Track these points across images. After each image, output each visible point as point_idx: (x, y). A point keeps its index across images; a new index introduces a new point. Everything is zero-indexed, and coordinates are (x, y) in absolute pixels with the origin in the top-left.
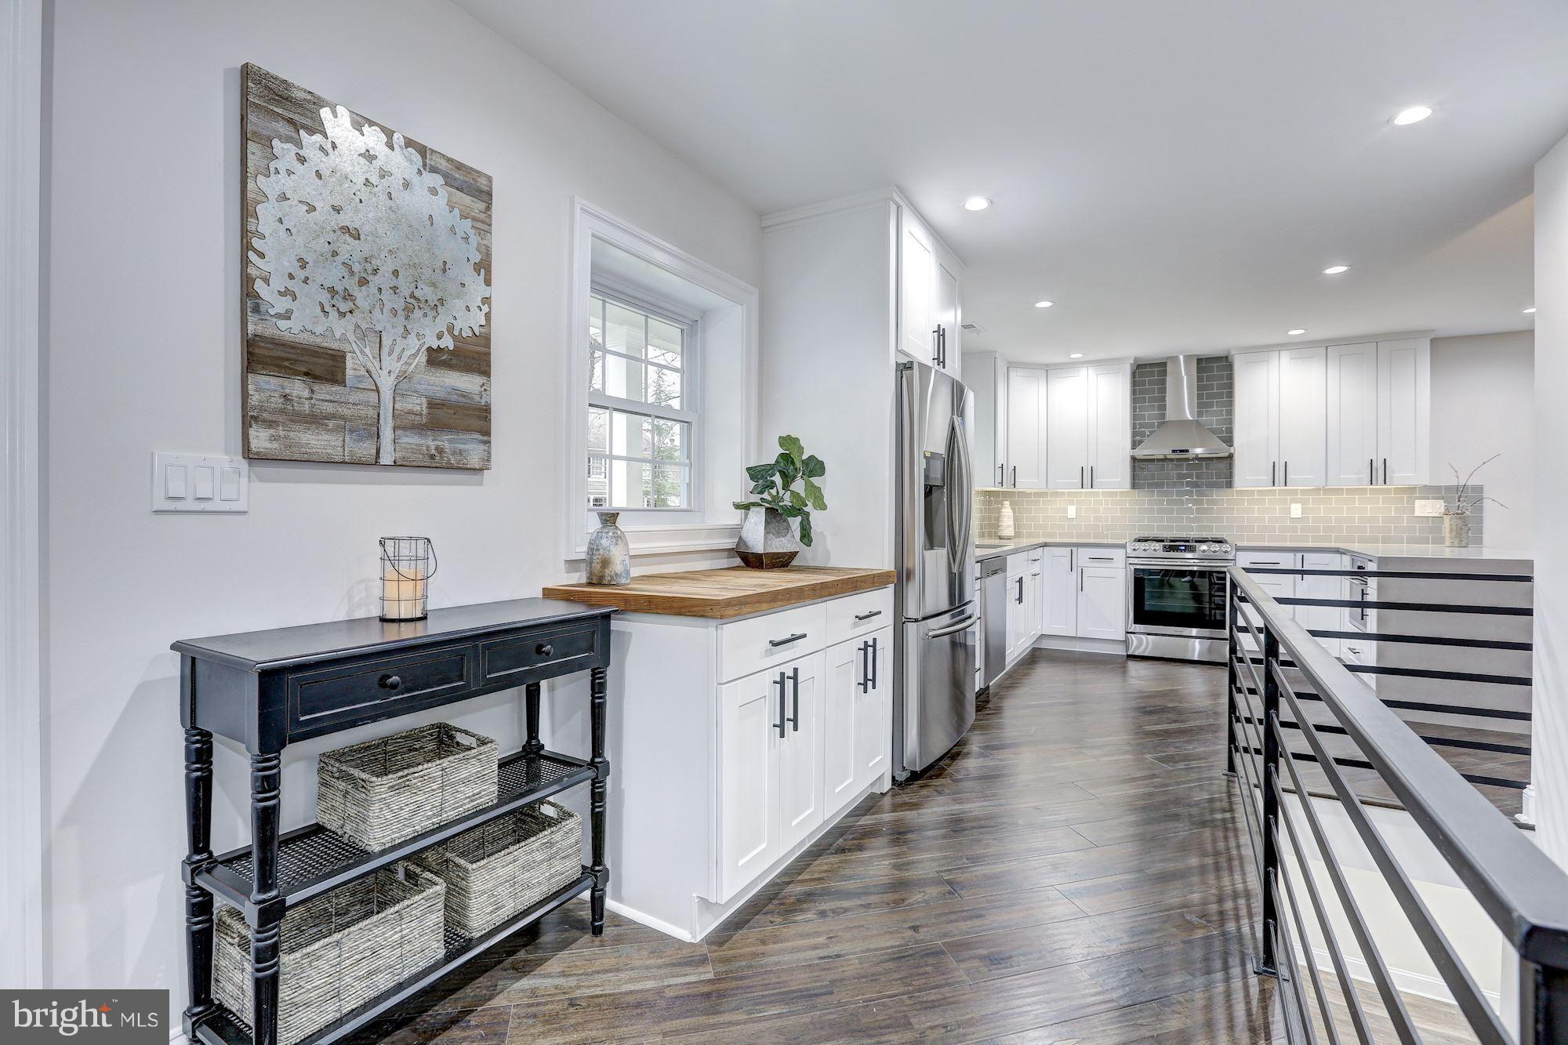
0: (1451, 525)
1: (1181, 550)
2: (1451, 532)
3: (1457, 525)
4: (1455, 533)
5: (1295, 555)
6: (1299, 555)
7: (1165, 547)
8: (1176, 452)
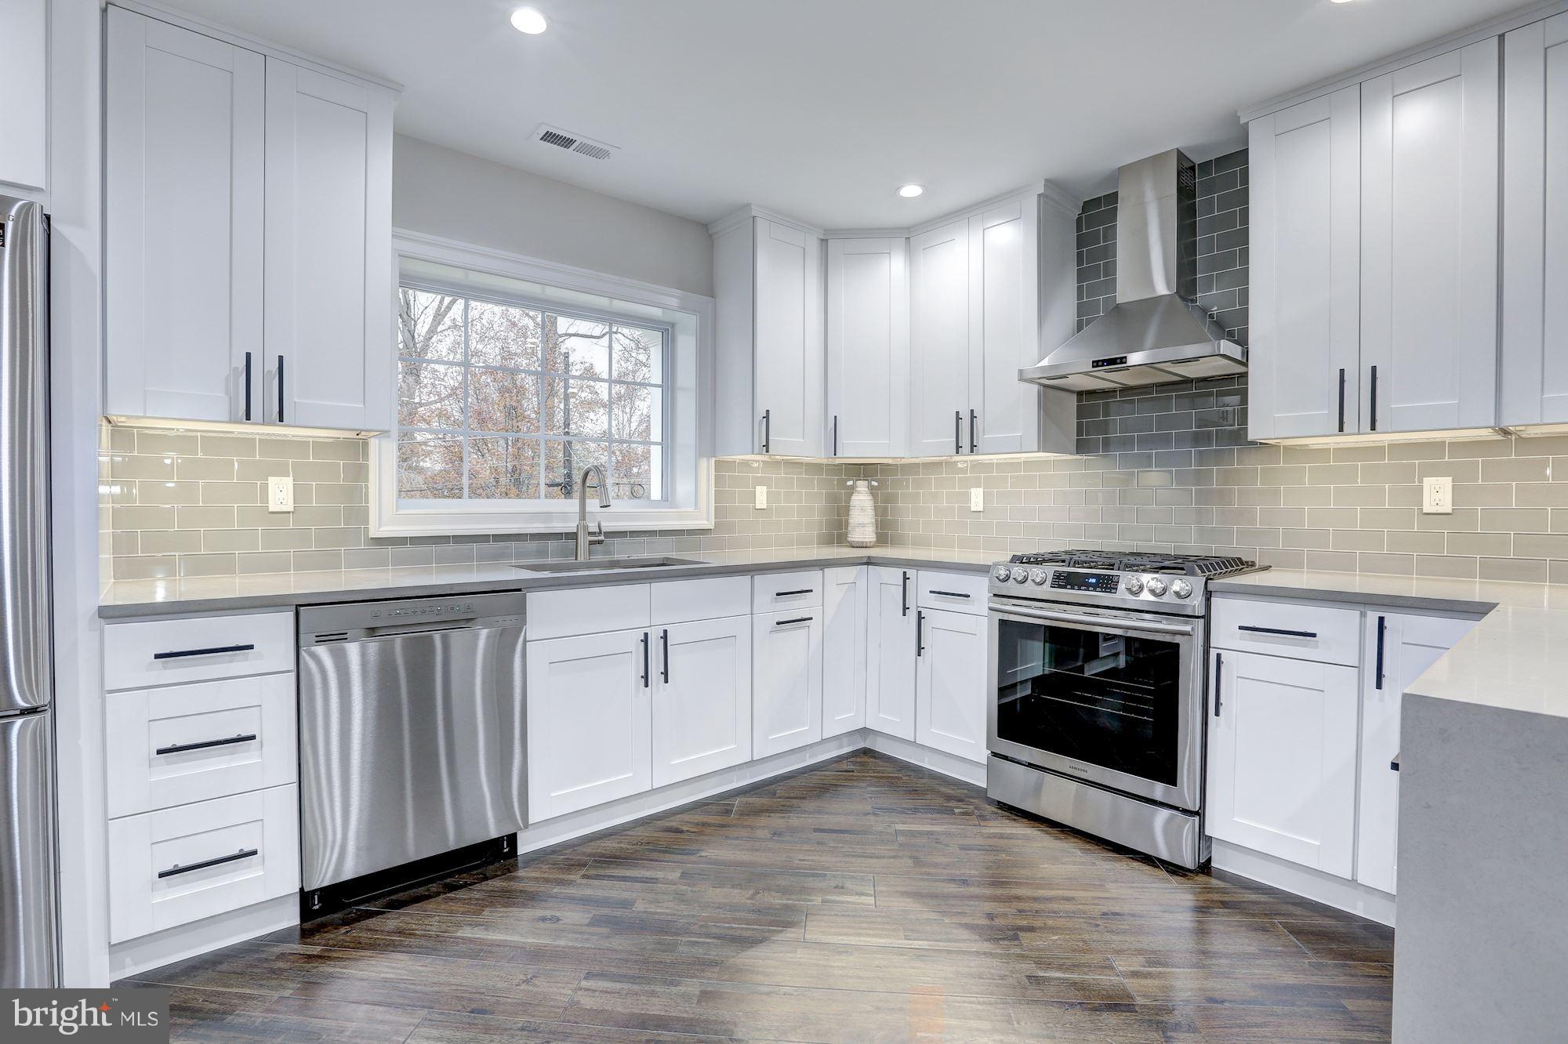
1: (1089, 587)
5: (1363, 615)
6: (1372, 617)
7: (1055, 576)
8: (1100, 363)
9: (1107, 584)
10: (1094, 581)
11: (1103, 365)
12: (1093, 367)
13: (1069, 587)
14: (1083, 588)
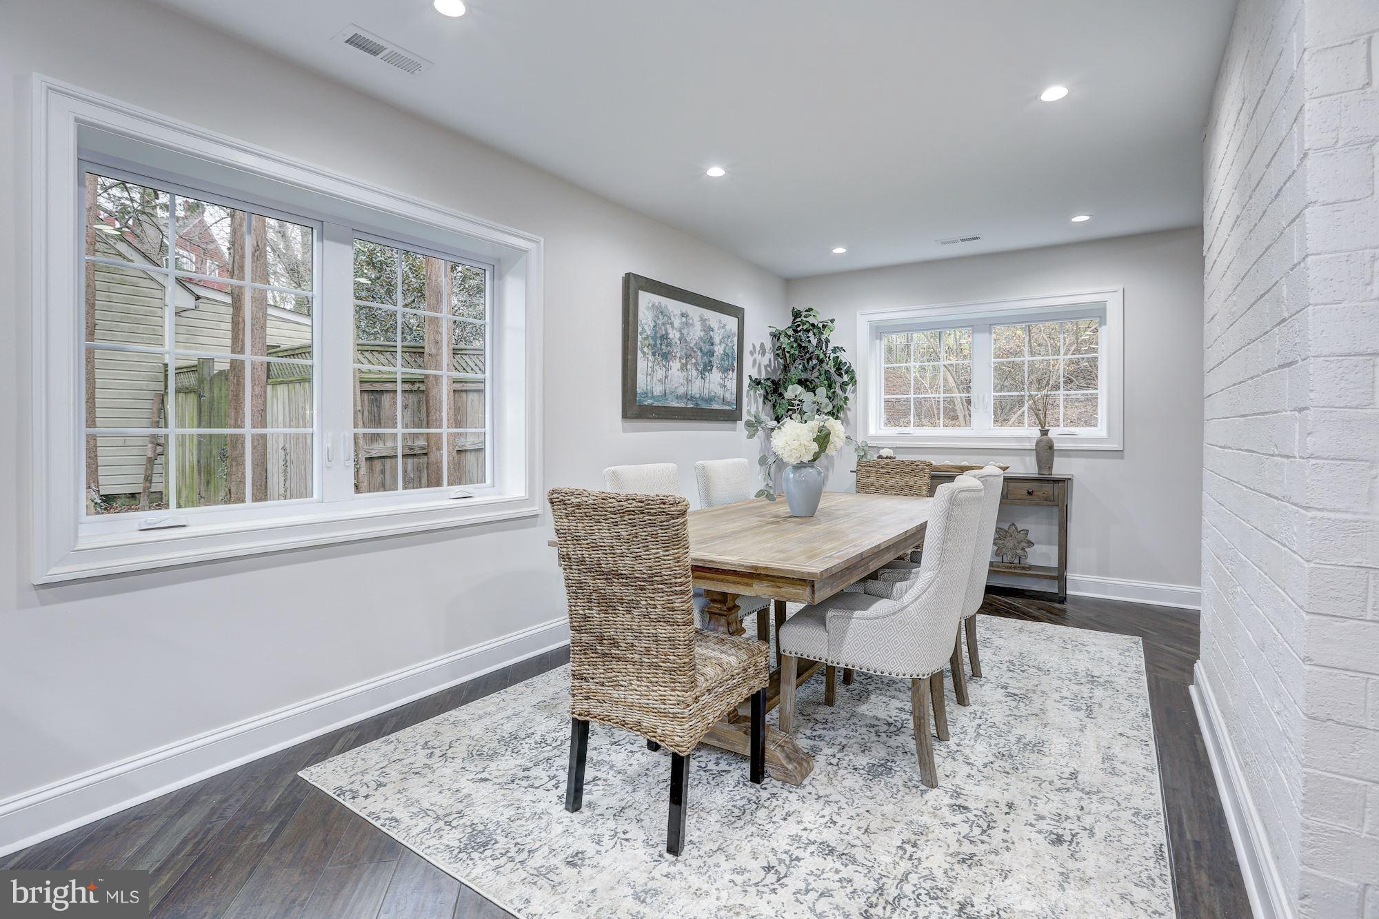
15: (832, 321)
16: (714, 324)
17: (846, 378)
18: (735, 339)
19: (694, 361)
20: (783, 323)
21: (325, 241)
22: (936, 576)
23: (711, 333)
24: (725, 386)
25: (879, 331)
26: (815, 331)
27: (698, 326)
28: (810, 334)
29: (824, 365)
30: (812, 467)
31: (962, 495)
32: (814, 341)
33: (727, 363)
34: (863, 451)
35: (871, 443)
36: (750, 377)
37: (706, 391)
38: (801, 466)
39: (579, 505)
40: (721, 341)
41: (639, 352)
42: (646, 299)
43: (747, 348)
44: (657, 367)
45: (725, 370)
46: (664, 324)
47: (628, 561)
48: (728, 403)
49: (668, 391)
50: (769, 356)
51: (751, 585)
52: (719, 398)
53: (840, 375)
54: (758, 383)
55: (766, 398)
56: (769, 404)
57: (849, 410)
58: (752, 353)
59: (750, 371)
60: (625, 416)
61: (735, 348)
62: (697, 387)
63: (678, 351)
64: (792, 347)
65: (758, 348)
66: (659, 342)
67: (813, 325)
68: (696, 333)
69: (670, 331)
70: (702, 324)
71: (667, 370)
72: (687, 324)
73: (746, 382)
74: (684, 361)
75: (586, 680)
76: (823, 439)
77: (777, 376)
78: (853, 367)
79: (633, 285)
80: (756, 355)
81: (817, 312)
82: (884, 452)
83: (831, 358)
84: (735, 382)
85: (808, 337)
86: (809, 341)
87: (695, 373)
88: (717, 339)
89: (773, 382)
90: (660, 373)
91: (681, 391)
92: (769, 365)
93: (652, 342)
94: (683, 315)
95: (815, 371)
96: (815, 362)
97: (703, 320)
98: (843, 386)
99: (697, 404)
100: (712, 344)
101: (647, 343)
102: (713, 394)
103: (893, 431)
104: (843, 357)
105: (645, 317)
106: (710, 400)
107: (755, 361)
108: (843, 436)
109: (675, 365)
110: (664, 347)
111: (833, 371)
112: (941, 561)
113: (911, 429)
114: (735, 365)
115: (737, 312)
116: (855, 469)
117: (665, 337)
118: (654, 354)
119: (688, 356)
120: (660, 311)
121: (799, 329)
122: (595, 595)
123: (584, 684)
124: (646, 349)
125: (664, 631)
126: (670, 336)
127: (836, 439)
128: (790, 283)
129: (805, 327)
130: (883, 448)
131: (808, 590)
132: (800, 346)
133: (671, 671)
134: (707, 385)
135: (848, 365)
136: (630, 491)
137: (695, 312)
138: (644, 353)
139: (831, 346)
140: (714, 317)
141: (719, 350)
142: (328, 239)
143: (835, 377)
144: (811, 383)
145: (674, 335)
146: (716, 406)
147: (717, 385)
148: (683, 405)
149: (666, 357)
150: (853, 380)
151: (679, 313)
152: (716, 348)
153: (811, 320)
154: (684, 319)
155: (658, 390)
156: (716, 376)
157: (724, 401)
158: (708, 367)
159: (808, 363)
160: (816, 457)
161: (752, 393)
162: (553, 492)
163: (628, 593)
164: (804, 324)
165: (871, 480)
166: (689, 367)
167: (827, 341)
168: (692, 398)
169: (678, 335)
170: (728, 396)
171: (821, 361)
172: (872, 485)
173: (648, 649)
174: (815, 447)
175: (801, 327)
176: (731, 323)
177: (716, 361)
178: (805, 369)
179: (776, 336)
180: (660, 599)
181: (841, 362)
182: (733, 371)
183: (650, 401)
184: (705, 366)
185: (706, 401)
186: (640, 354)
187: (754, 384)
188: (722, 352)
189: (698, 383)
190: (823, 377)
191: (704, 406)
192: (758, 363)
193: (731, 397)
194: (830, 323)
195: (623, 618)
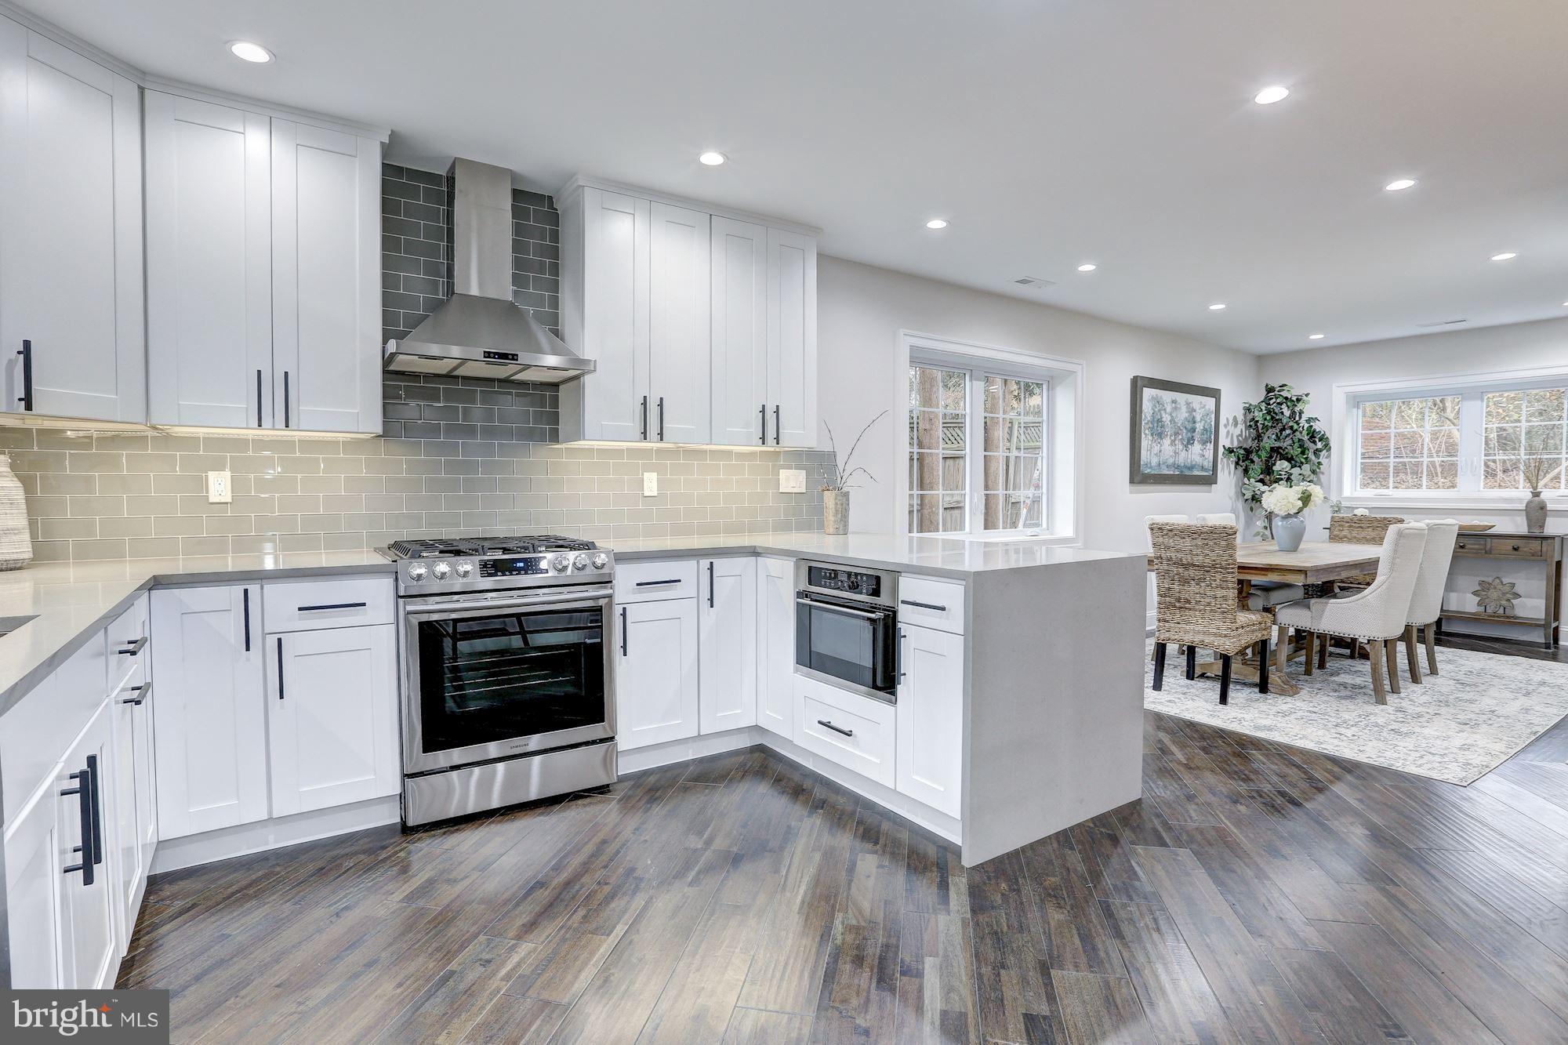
0: (837, 504)
1: (519, 571)
2: (836, 515)
3: (842, 505)
4: (839, 516)
5: (698, 562)
6: (705, 563)
7: (484, 565)
8: (492, 355)
9: (530, 566)
10: (522, 565)
11: (494, 358)
12: (485, 357)
13: (499, 574)
14: (514, 573)
15: (1307, 395)
16: (1196, 406)
17: (1319, 445)
18: (1213, 416)
19: (1180, 437)
20: (1256, 397)
21: (974, 382)
22: (1388, 578)
23: (1194, 413)
24: (1204, 456)
25: (1356, 401)
26: (1289, 404)
27: (1184, 409)
28: (1284, 406)
29: (1297, 433)
30: (1297, 518)
31: (1407, 531)
32: (1287, 413)
33: (1206, 436)
34: (1337, 509)
35: (1344, 504)
36: (1224, 446)
37: (1189, 461)
38: (1288, 516)
39: (1171, 530)
40: (1201, 420)
41: (1143, 434)
42: (1148, 393)
43: (1223, 421)
44: (1154, 445)
45: (1204, 443)
46: (1159, 411)
47: (1201, 558)
48: (1206, 470)
49: (1161, 462)
50: (1241, 426)
51: (1267, 575)
52: (1198, 465)
53: (1314, 442)
54: (1231, 451)
55: (1237, 463)
56: (1240, 469)
57: (1323, 473)
58: (1226, 426)
59: (1224, 441)
60: (1132, 481)
61: (1213, 423)
62: (1183, 458)
63: (1169, 430)
64: (1265, 419)
65: (1231, 421)
66: (1156, 425)
67: (1286, 398)
68: (1183, 414)
69: (1164, 415)
70: (1187, 407)
71: (1161, 445)
72: (1176, 408)
73: (1221, 450)
74: (1173, 438)
75: (1168, 621)
76: (1306, 499)
77: (1249, 444)
78: (1327, 435)
79: (1138, 384)
80: (1229, 428)
81: (1291, 387)
82: (1359, 512)
83: (1305, 428)
84: (1212, 452)
85: (1281, 409)
86: (1282, 413)
87: (1181, 447)
88: (1198, 419)
89: (1245, 449)
90: (1156, 449)
91: (1171, 461)
92: (1241, 435)
93: (1151, 426)
94: (1173, 402)
95: (1287, 439)
96: (1288, 431)
97: (1188, 404)
98: (1317, 452)
99: (1182, 472)
100: (1195, 422)
101: (1148, 426)
102: (1194, 463)
103: (1370, 492)
104: (1317, 426)
105: (1147, 407)
106: (1191, 468)
107: (1228, 432)
108: (1322, 497)
109: (1167, 442)
110: (1159, 429)
111: (1306, 438)
112: (1392, 570)
113: (1390, 492)
114: (1213, 437)
115: (1215, 393)
116: (1329, 527)
117: (1160, 421)
118: (1152, 435)
119: (1176, 434)
120: (1157, 401)
121: (1271, 402)
122: (1176, 577)
123: (1167, 624)
124: (1147, 432)
125: (1219, 593)
126: (1164, 419)
127: (1316, 499)
128: (1262, 360)
129: (1278, 401)
130: (1357, 508)
131: (1303, 576)
132: (1273, 418)
133: (1224, 612)
134: (1190, 456)
135: (1323, 433)
136: (1210, 524)
137: (1182, 398)
138: (1146, 434)
139: (1304, 417)
140: (1196, 400)
141: (1199, 426)
142: (975, 380)
143: (1308, 444)
144: (1284, 450)
145: (1166, 418)
146: (1196, 473)
147: (1198, 455)
148: (1172, 473)
149: (1161, 435)
150: (1327, 446)
151: (1170, 400)
152: (1197, 425)
153: (1285, 394)
154: (1174, 405)
155: (1154, 462)
156: (1197, 447)
157: (1203, 468)
158: (1190, 441)
159: (1281, 434)
160: (1300, 511)
161: (1225, 460)
162: (1153, 524)
163: (1198, 574)
164: (1277, 398)
165: (1345, 533)
166: (1177, 442)
167: (1301, 413)
168: (1178, 467)
169: (1169, 418)
170: (1206, 464)
171: (1294, 432)
172: (1346, 537)
173: (1209, 603)
174: (1300, 504)
175: (1274, 400)
176: (1210, 402)
177: (1197, 436)
178: (1278, 438)
179: (1248, 410)
180: (1219, 576)
181: (1314, 431)
182: (1211, 442)
183: (1149, 470)
184: (1189, 441)
185: (1189, 468)
186: (1143, 436)
187: (1226, 452)
188: (1202, 428)
189: (1183, 454)
190: (1297, 445)
191: (1188, 473)
192: (1231, 435)
193: (1208, 464)
194: (1304, 398)
195: (1193, 588)
